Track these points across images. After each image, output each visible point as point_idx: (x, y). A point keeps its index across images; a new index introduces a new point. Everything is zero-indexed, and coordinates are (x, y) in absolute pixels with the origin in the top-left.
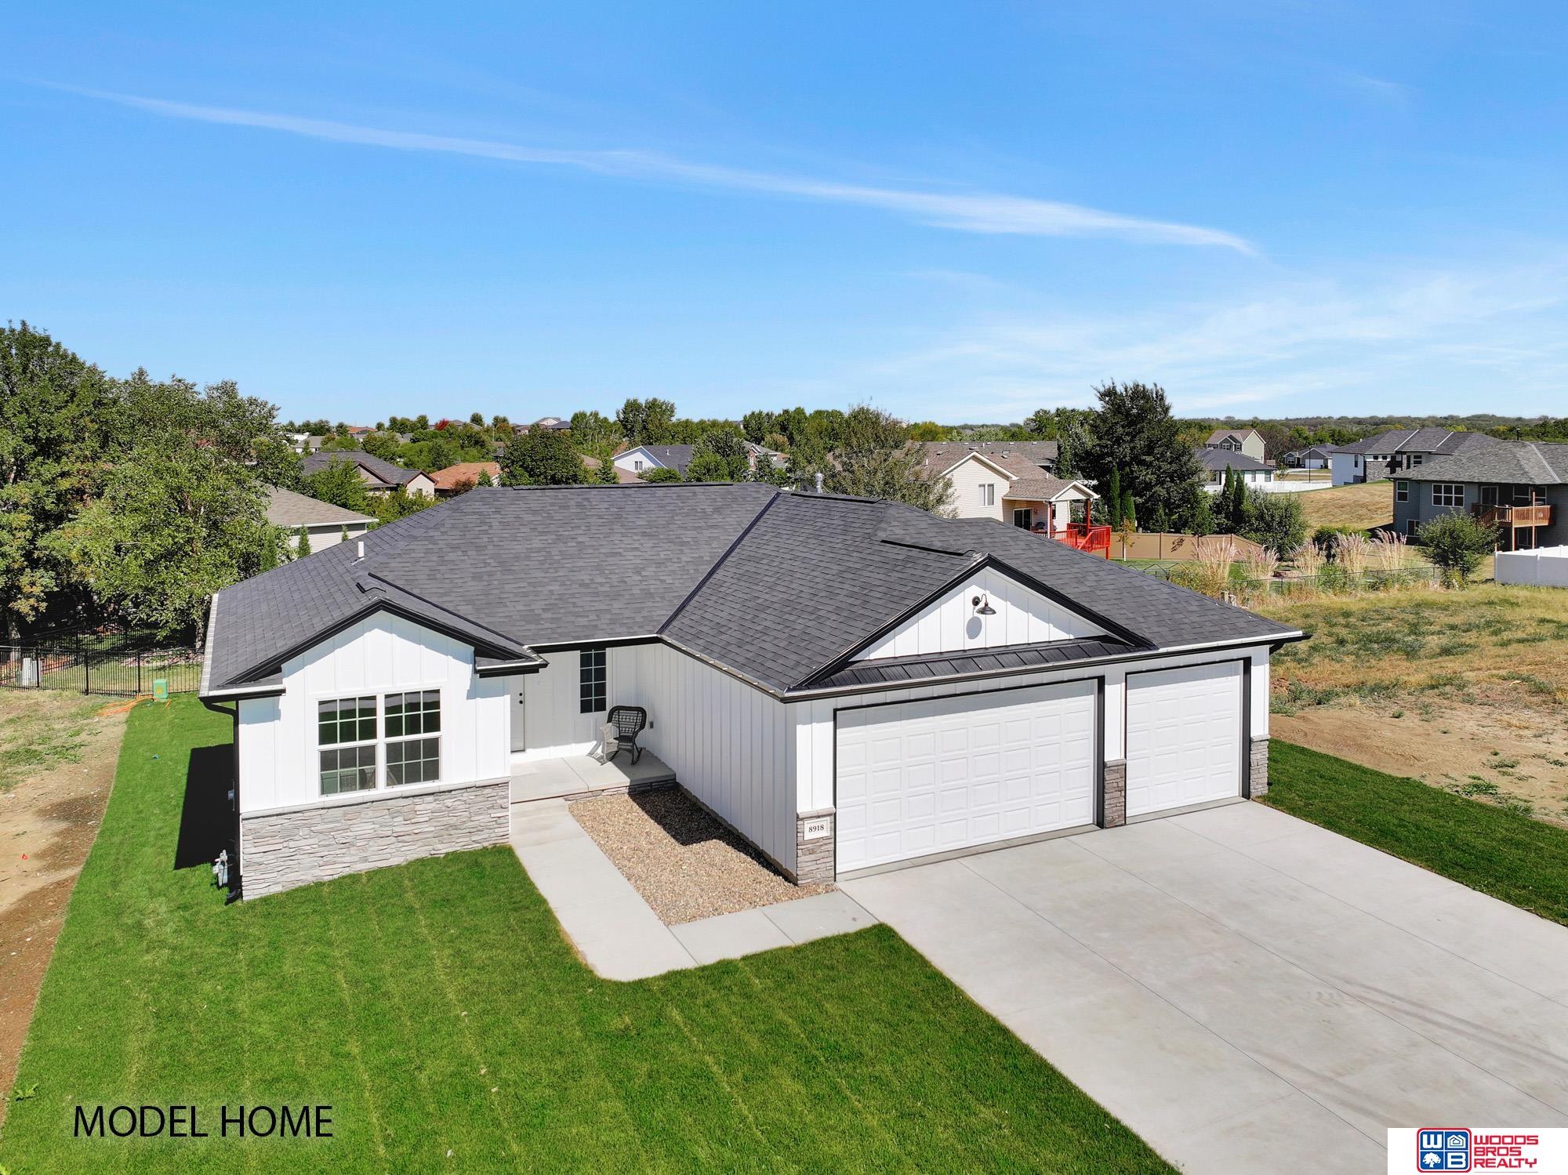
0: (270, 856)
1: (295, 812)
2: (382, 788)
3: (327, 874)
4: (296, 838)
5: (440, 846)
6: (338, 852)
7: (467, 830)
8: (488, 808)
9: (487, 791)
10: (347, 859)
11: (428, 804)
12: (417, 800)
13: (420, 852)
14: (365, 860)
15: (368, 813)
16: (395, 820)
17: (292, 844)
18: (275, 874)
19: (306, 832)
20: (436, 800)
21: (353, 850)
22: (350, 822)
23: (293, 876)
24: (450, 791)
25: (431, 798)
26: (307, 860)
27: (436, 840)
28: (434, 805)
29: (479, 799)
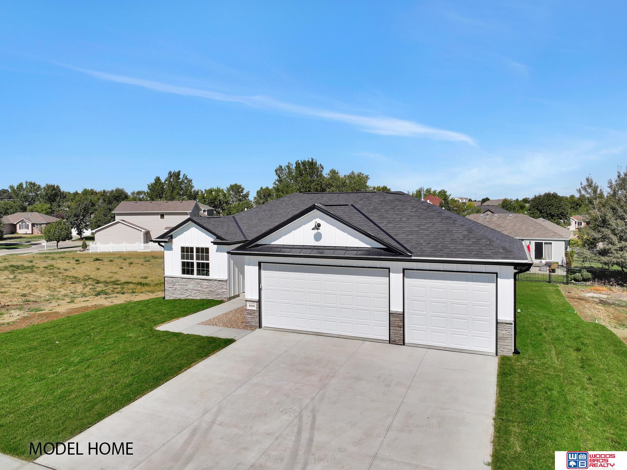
0: (170, 289)
1: (176, 278)
2: (195, 276)
3: (183, 297)
4: (176, 285)
5: (208, 297)
6: (185, 292)
7: (216, 294)
8: (221, 288)
9: (221, 282)
10: (187, 294)
11: (205, 283)
12: (203, 281)
13: (204, 297)
14: (190, 296)
15: (192, 282)
16: (198, 286)
17: (175, 287)
18: (171, 294)
19: (178, 284)
20: (208, 282)
21: (188, 292)
22: (188, 284)
23: (175, 296)
24: (211, 280)
25: (206, 281)
26: (178, 292)
27: (208, 294)
28: (207, 283)
29: (219, 284)
